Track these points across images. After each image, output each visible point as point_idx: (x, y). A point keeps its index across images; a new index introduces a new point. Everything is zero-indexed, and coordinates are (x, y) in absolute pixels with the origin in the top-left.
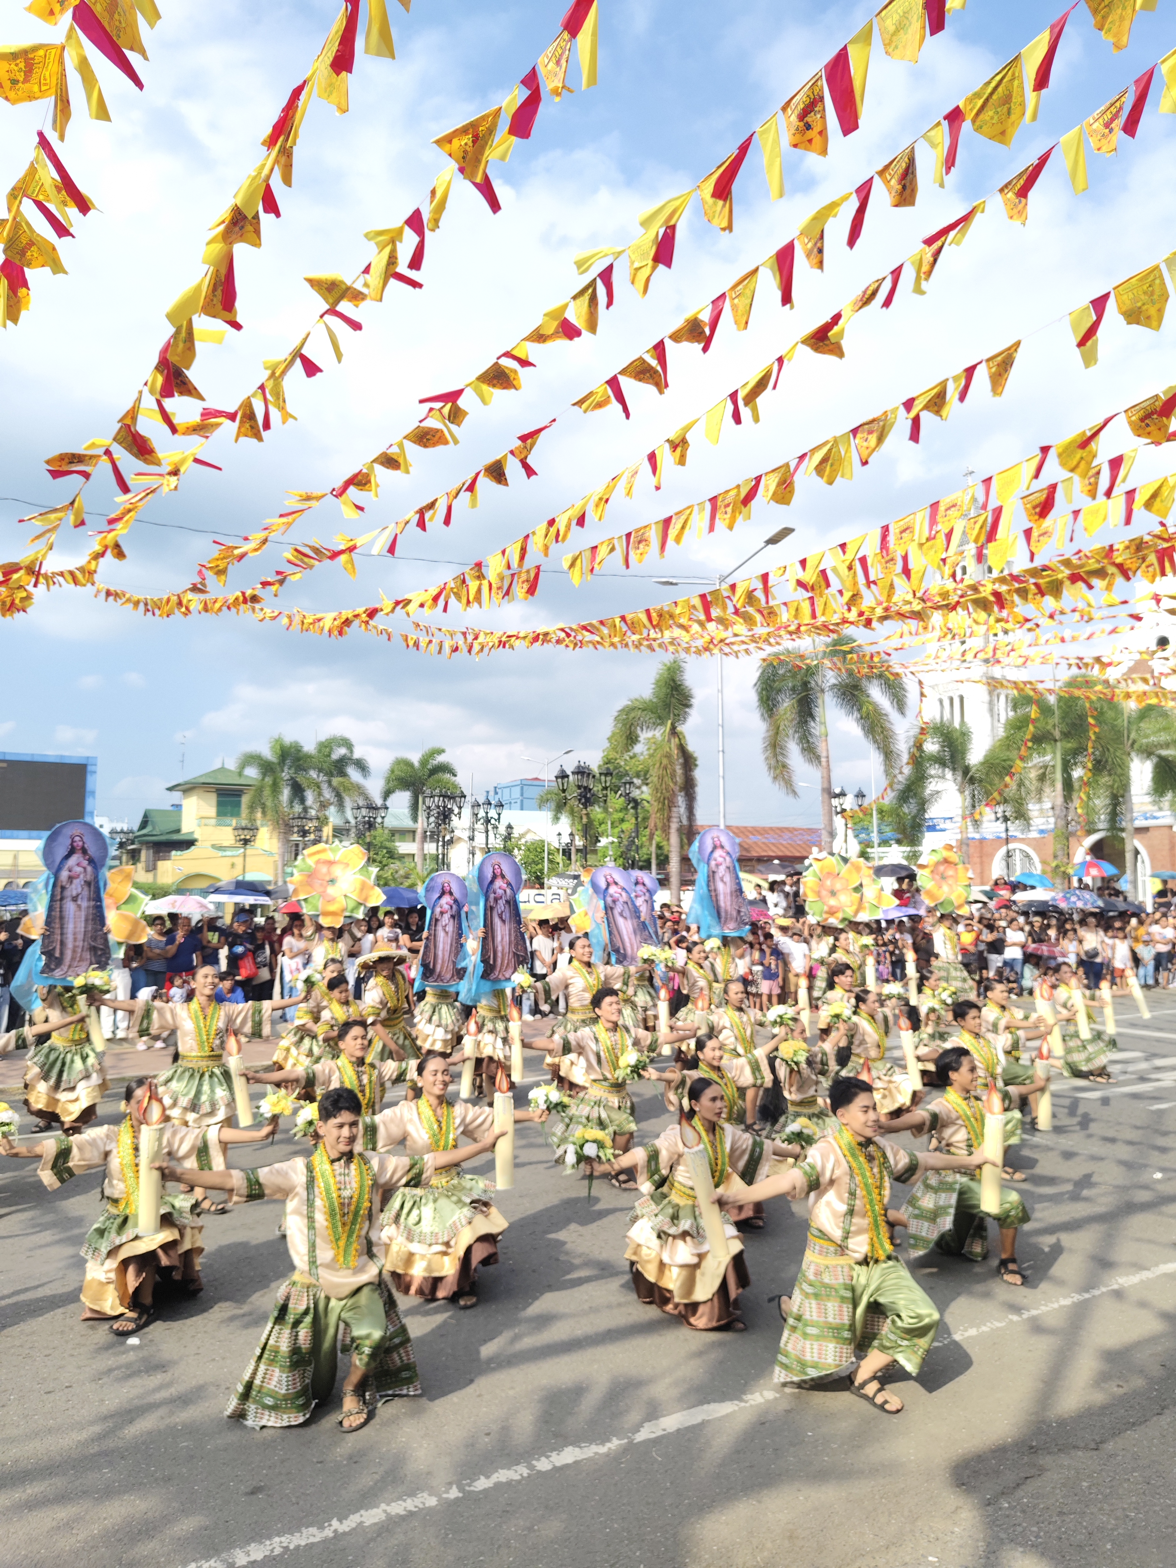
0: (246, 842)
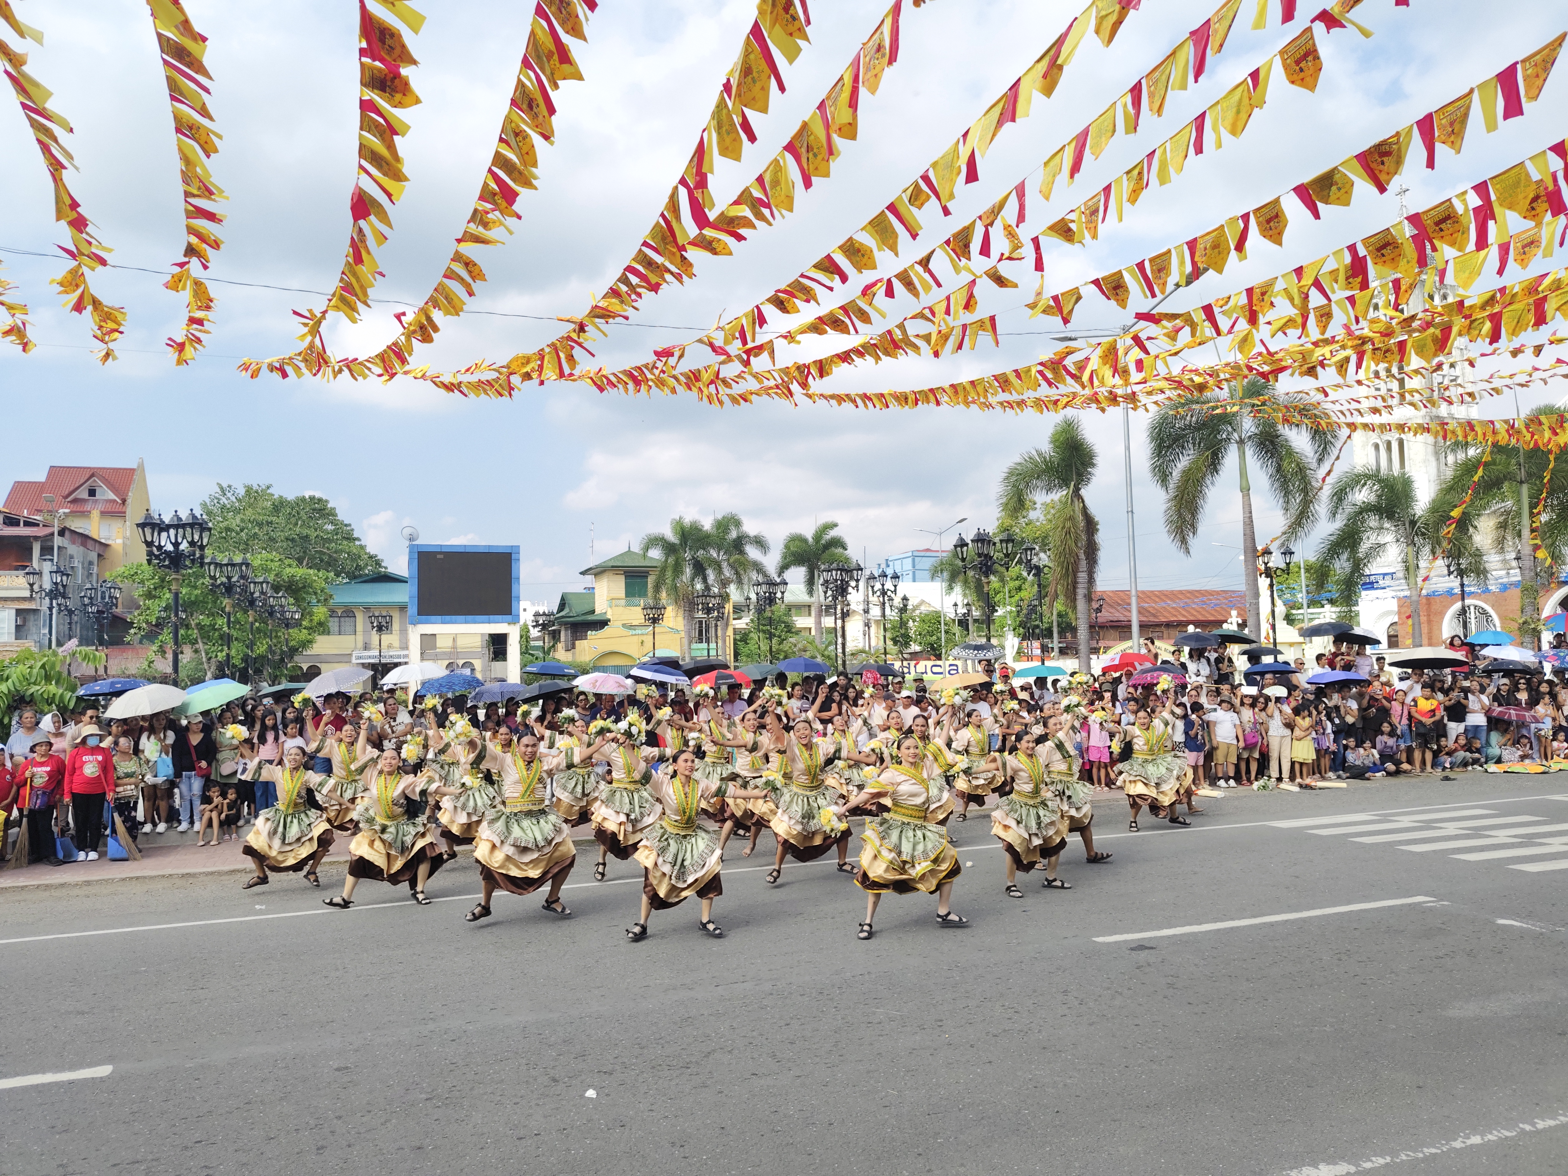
0: (655, 621)
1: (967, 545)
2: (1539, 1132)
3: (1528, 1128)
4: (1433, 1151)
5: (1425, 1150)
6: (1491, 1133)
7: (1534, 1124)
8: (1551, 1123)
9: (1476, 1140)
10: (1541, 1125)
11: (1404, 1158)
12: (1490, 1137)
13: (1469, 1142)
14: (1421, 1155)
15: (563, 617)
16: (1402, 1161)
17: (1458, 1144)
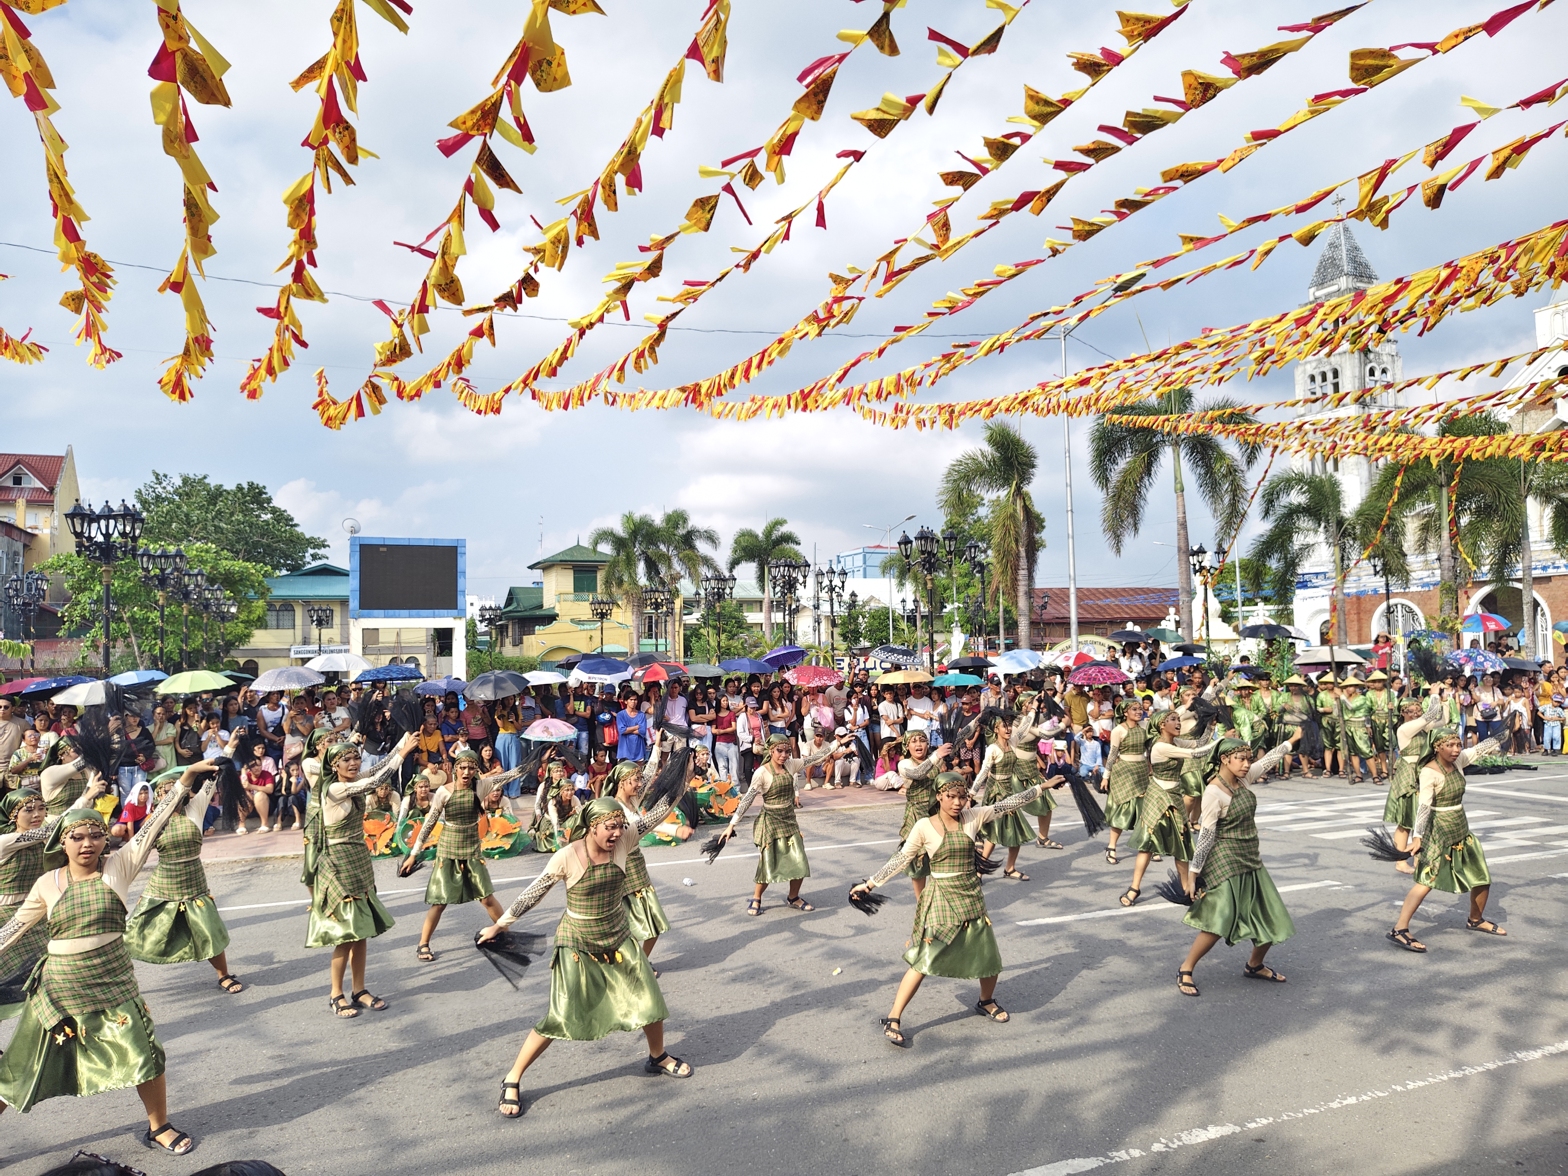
0: (603, 616)
1: (911, 542)
2: (1409, 1092)
3: (1399, 1088)
4: (1312, 1111)
5: (1305, 1110)
6: (1366, 1094)
7: (1405, 1085)
8: (1421, 1084)
9: (1352, 1100)
10: (1411, 1086)
11: (1286, 1118)
12: (1364, 1097)
13: (1345, 1102)
14: (1301, 1115)
15: (510, 612)
16: (1283, 1121)
17: (1335, 1105)
